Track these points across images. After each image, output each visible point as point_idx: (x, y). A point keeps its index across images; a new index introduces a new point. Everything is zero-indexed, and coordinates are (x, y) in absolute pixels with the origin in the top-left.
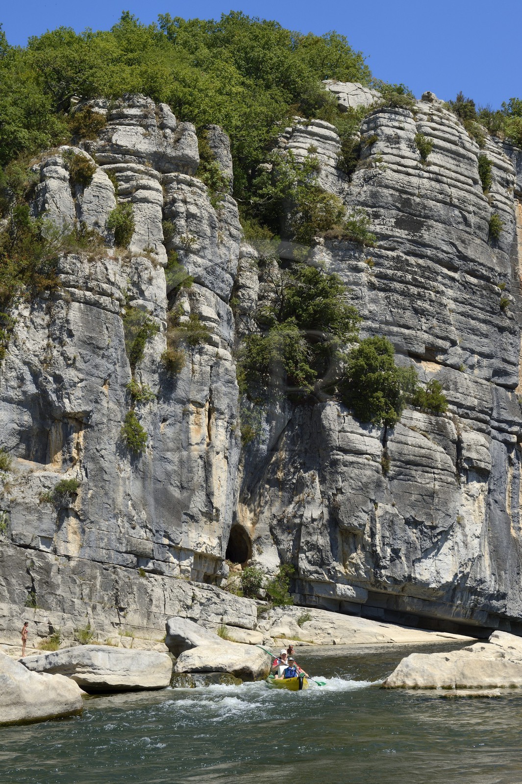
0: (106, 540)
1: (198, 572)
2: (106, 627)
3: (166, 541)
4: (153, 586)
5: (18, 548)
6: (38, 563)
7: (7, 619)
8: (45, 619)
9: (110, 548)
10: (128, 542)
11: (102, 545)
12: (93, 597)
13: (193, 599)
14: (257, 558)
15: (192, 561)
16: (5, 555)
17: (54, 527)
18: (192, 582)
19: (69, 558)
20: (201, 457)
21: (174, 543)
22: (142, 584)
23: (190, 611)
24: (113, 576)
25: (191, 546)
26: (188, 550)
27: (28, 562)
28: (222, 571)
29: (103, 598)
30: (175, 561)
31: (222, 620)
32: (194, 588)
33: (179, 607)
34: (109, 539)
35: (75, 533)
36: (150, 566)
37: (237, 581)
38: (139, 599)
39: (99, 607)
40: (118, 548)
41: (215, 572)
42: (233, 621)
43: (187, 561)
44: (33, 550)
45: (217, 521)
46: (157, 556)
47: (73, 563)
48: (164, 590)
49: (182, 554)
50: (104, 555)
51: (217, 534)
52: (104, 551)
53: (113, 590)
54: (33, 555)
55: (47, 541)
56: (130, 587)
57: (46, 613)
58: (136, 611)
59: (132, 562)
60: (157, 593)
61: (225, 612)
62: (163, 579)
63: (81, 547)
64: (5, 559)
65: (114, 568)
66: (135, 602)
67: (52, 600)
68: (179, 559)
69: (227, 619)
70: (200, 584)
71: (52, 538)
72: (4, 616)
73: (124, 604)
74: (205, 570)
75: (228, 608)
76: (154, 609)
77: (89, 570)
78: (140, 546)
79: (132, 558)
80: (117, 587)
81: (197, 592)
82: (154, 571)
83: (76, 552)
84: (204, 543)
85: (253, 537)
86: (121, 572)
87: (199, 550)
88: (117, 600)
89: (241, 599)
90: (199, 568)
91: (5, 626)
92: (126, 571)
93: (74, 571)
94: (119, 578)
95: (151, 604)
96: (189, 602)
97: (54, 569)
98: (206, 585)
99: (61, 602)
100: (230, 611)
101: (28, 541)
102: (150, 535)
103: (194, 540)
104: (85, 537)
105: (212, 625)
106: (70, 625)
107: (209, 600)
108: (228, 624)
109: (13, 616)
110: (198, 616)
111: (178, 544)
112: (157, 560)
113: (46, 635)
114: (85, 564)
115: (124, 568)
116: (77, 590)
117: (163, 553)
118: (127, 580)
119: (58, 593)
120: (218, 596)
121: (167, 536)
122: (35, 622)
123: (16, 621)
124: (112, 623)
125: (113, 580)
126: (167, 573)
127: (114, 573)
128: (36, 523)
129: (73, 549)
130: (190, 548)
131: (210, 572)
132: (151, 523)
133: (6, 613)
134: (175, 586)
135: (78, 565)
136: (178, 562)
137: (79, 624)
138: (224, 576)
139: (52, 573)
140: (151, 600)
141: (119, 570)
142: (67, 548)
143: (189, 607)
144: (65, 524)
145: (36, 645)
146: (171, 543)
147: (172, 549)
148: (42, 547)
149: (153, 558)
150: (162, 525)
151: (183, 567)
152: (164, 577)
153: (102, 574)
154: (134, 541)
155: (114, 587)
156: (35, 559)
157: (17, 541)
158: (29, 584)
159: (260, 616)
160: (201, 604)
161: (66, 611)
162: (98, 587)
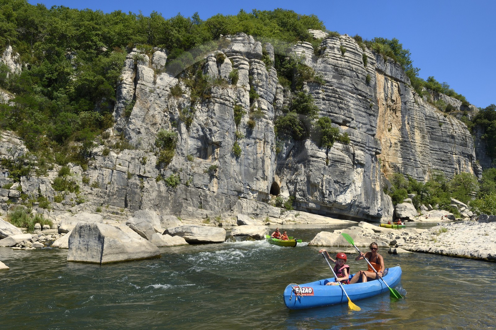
2: (226, 216)
3: (248, 187)
4: (243, 202)
5: (196, 188)
6: (203, 194)
7: (192, 212)
8: (205, 213)
9: (228, 189)
10: (234, 187)
11: (226, 188)
12: (222, 206)
13: (257, 207)
14: (281, 194)
15: (258, 194)
16: (191, 191)
17: (209, 181)
18: (257, 202)
19: (214, 192)
20: (261, 158)
21: (251, 188)
22: (239, 202)
24: (229, 199)
27: (200, 193)
28: (269, 198)
29: (225, 206)
30: (251, 194)
31: (267, 215)
33: (252, 210)
34: (228, 186)
35: (216, 184)
36: (242, 195)
37: (274, 201)
39: (224, 209)
40: (231, 189)
41: (266, 198)
42: (271, 215)
43: (256, 194)
44: (201, 189)
45: (267, 180)
46: (245, 192)
47: (215, 194)
48: (247, 204)
50: (226, 191)
51: (266, 185)
55: (206, 186)
56: (235, 203)
57: (205, 211)
58: (237, 211)
60: (245, 205)
61: (269, 212)
62: (246, 200)
63: (218, 188)
65: (229, 196)
66: (237, 208)
67: (207, 206)
68: (253, 193)
69: (269, 214)
70: (260, 202)
71: (208, 185)
73: (233, 209)
74: (262, 198)
76: (243, 210)
77: (221, 197)
78: (239, 189)
79: (236, 193)
81: (259, 205)
82: (244, 197)
84: (262, 188)
85: (280, 186)
86: (232, 197)
87: (260, 191)
88: (230, 207)
89: (274, 208)
90: (260, 197)
91: (191, 215)
92: (234, 197)
93: (216, 197)
94: (231, 199)
97: (209, 196)
98: (262, 203)
101: (199, 186)
102: (242, 185)
103: (258, 187)
104: (220, 185)
105: (264, 216)
106: (214, 215)
107: (263, 208)
108: (269, 216)
109: (194, 212)
110: (259, 213)
112: (245, 194)
113: (205, 218)
114: (219, 195)
116: (216, 203)
117: (247, 191)
118: (234, 200)
119: (209, 204)
120: (266, 206)
121: (248, 185)
122: (202, 214)
124: (229, 215)
126: (248, 198)
128: (202, 180)
129: (215, 189)
130: (257, 190)
131: (264, 198)
132: (243, 181)
133: (191, 210)
134: (251, 203)
135: (217, 195)
137: (217, 215)
138: (269, 200)
140: (242, 207)
142: (213, 189)
143: (256, 210)
144: (212, 181)
145: (202, 222)
147: (250, 190)
148: (204, 188)
149: (243, 193)
150: (247, 182)
151: (254, 196)
153: (225, 198)
154: (237, 187)
155: (229, 203)
156: (202, 192)
157: (196, 186)
158: (199, 201)
159: (282, 214)
160: (260, 209)
161: (212, 210)
162: (224, 202)
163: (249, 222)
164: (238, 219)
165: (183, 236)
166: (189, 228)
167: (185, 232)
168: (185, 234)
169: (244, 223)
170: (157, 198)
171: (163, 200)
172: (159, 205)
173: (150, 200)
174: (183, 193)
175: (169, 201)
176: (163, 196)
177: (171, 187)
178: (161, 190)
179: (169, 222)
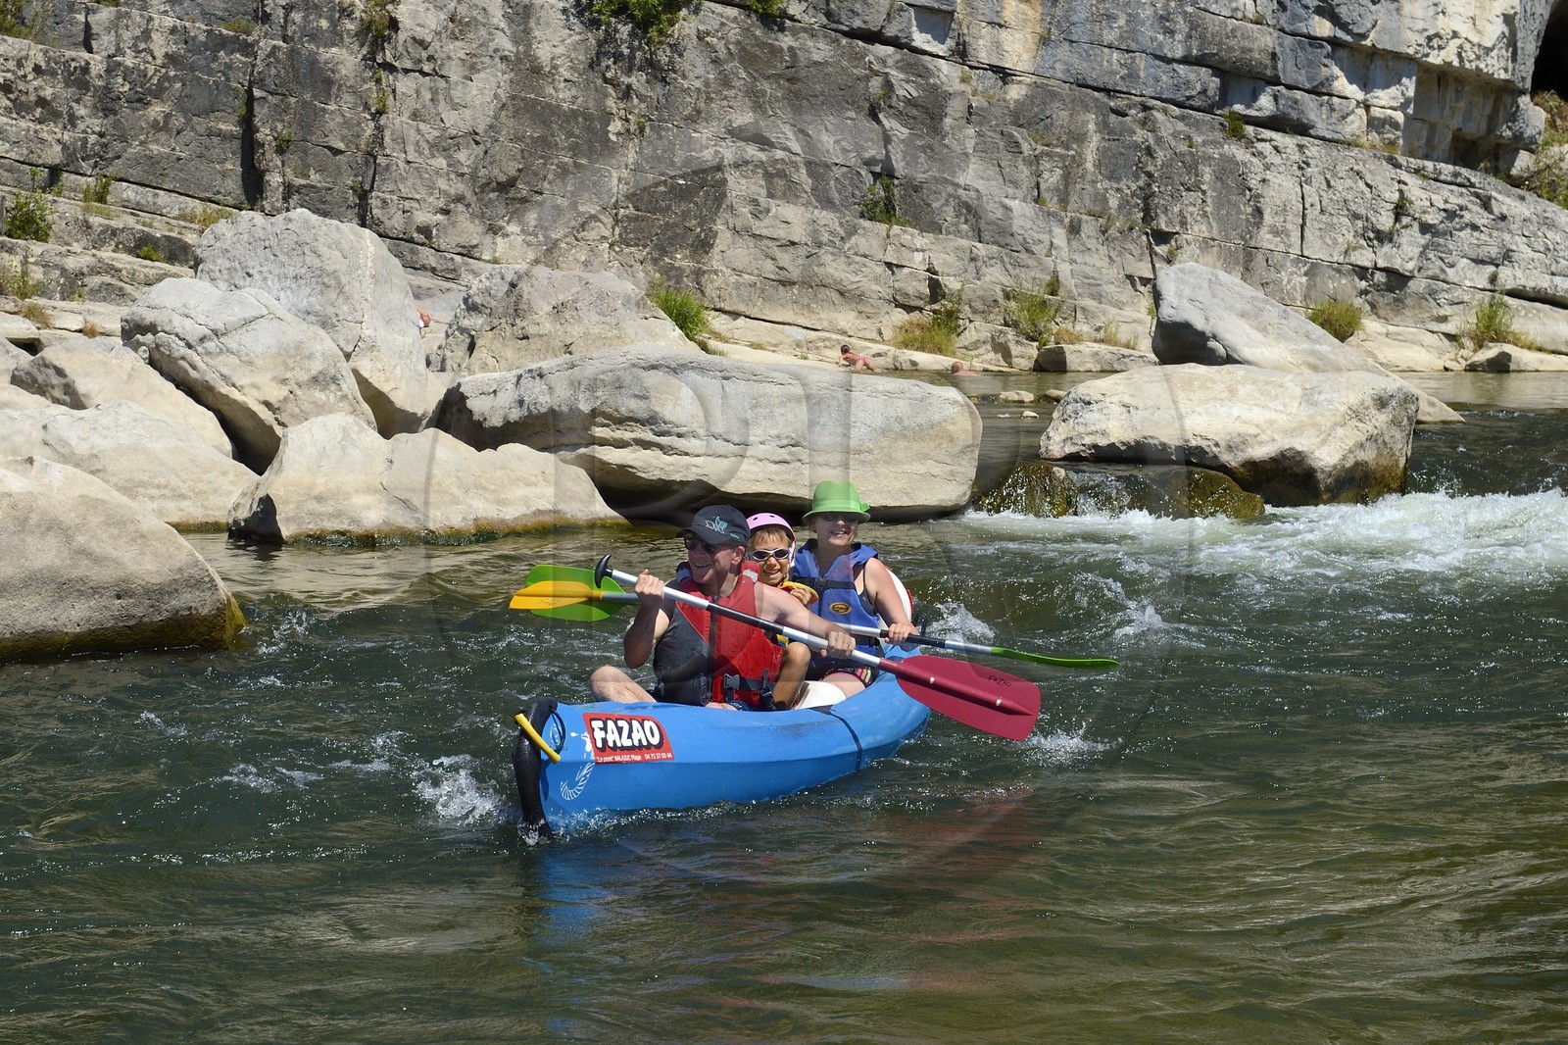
0: (1122, 22)
1: (1433, 127)
2: (1110, 289)
3: (1323, 28)
4: (1267, 167)
5: (844, 41)
6: (905, 88)
7: (802, 251)
8: (918, 257)
9: (1133, 46)
10: (1193, 26)
11: (1110, 36)
12: (1074, 198)
13: (1400, 210)
15: (1411, 93)
16: (803, 62)
18: (1402, 160)
19: (1004, 74)
21: (1349, 32)
22: (1231, 160)
23: (1387, 248)
24: (1140, 135)
25: (1410, 43)
26: (1398, 56)
27: (875, 84)
28: (1517, 126)
29: (1105, 200)
30: (1353, 91)
31: (1493, 279)
32: (1405, 176)
33: (1350, 237)
34: (1132, 19)
36: (1265, 104)
38: (1218, 206)
39: (1089, 227)
40: (1161, 45)
41: (1492, 125)
42: (1530, 284)
43: (1393, 91)
44: (890, 50)
46: (1287, 70)
47: (1015, 92)
48: (1304, 181)
49: (1378, 69)
50: (1116, 67)
52: (1116, 55)
53: (1137, 178)
54: (890, 62)
55: (938, 20)
56: (1192, 167)
57: (920, 241)
58: (1206, 244)
59: (1204, 92)
60: (1280, 188)
61: (1507, 256)
62: (1301, 147)
63: (1044, 41)
64: (803, 73)
65: (1146, 108)
66: (1205, 215)
67: (940, 199)
68: (1365, 86)
69: (1509, 277)
70: (1429, 165)
71: (951, 13)
72: (793, 244)
73: (1170, 222)
74: (1456, 123)
75: (1519, 244)
76: (1265, 238)
77: (1064, 114)
78: (1233, 43)
79: (1203, 80)
80: (1150, 168)
81: (1415, 188)
82: (1276, 123)
83: (1025, 57)
84: (1455, 35)
86: (1167, 122)
87: (1435, 59)
88: (1147, 210)
90: (1433, 116)
91: (795, 273)
92: (1182, 118)
93: (1019, 116)
94: (1159, 140)
95: (1258, 225)
96: (1385, 221)
97: (955, 109)
98: (1447, 169)
99: (970, 211)
100: (1523, 251)
101: (874, 20)
103: (1420, 25)
104: (1059, 12)
105: (1457, 294)
106: (995, 277)
107: (1451, 215)
108: (1513, 294)
109: (820, 245)
110: (1410, 266)
111: (1364, 36)
112: (1289, 87)
113: (921, 303)
114: (1053, 95)
115: (1177, 111)
116: (1024, 172)
117: (1310, 64)
118: (1183, 148)
119: (961, 180)
120: (1486, 204)
121: (1328, 11)
122: (889, 265)
123: (827, 258)
124: (1130, 277)
125: (1136, 146)
126: (1321, 129)
127: (1143, 124)
129: (1017, 49)
130: (1404, 49)
131: (1475, 128)
133: (798, 233)
134: (1342, 170)
135: (1030, 98)
136: (1360, 95)
137: (1023, 274)
138: (1522, 143)
139: (948, 121)
140: (1259, 212)
141: (1159, 116)
142: (997, 45)
143: (1383, 237)
145: (888, 334)
146: (1340, 34)
147: (1343, 53)
148: (920, 40)
149: (1275, 81)
151: (1376, 112)
152: (1305, 140)
153: (1104, 127)
154: (1212, 24)
155: (1141, 168)
156: (896, 75)
157: (844, 18)
158: (873, 151)
160: (1425, 228)
161: (986, 236)
162: (1089, 166)
163: (1258, 336)
164: (1167, 312)
165: (577, 446)
166: (627, 379)
167: (594, 413)
168: (599, 432)
169: (1212, 344)
170: (508, 124)
171: (561, 138)
172: (523, 189)
173: (445, 145)
174: (725, 82)
175: (610, 152)
176: (554, 110)
177: (624, 30)
178: (544, 53)
179: (575, 331)
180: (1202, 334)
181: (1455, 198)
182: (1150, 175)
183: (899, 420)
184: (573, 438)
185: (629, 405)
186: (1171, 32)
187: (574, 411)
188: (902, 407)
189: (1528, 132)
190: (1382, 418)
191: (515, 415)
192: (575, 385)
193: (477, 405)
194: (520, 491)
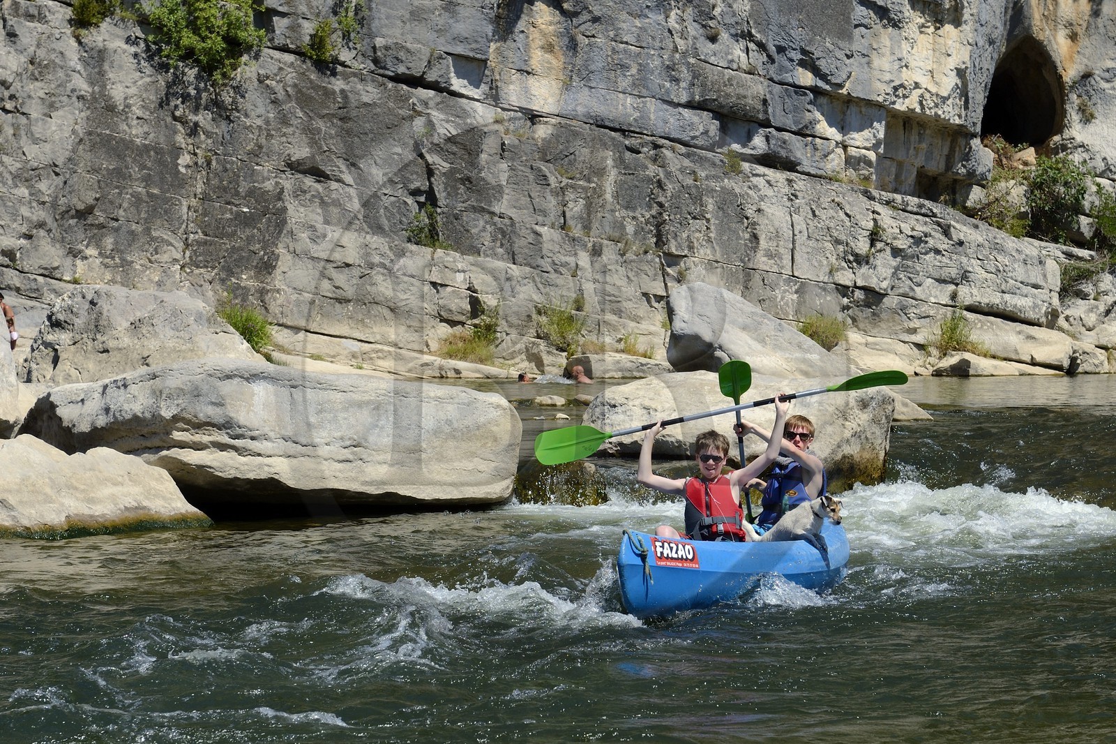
0: (634, 71)
1: (900, 165)
2: (627, 305)
3: (806, 78)
4: (762, 199)
5: (390, 85)
6: (446, 127)
7: (356, 272)
8: (460, 277)
9: (645, 93)
10: (696, 76)
11: (624, 83)
12: (595, 225)
13: (874, 237)
14: (1077, 131)
15: (881, 135)
16: (353, 103)
17: (489, 29)
18: (875, 193)
19: (533, 117)
21: (828, 82)
22: (731, 192)
23: (864, 269)
24: (652, 170)
25: (879, 92)
26: (869, 103)
27: (420, 123)
28: (970, 165)
29: (623, 227)
30: (833, 133)
31: (954, 296)
32: (878, 208)
33: (833, 260)
34: (642, 68)
35: (549, 48)
36: (759, 143)
37: (1016, 194)
38: (720, 233)
39: (610, 250)
40: (668, 91)
41: (949, 165)
42: (985, 301)
43: (866, 133)
44: (431, 93)
45: (957, 22)
46: (777, 115)
47: (542, 132)
48: (793, 211)
49: (853, 114)
50: (630, 110)
51: (952, 63)
52: (629, 100)
53: (650, 207)
54: (431, 104)
55: (473, 67)
56: (698, 199)
57: (461, 263)
58: (711, 265)
59: (706, 132)
60: (775, 215)
61: (965, 276)
62: (790, 181)
63: (567, 86)
64: (354, 113)
65: (656, 146)
66: (709, 240)
67: (479, 226)
68: (843, 129)
69: (967, 294)
70: (898, 197)
71: (485, 61)
72: (348, 265)
73: (679, 246)
74: (919, 162)
75: (974, 266)
76: (761, 260)
77: (586, 151)
78: (729, 90)
79: (704, 124)
80: (661, 199)
81: (887, 218)
82: (768, 160)
83: (550, 100)
84: (917, 86)
85: (1070, 74)
86: (674, 159)
87: (901, 106)
88: (659, 236)
89: (1011, 243)
90: (901, 156)
91: (350, 292)
92: (688, 156)
93: (546, 153)
94: (668, 174)
95: (755, 249)
96: (862, 246)
97: (490, 146)
98: (913, 201)
99: (506, 235)
100: (978, 272)
101: (417, 69)
102: (758, 58)
103: (887, 77)
104: (579, 61)
105: (924, 309)
106: (528, 294)
107: (918, 241)
108: (970, 309)
109: (371, 266)
110: (885, 285)
111: (841, 86)
112: (779, 129)
113: (463, 318)
114: (576, 134)
115: (683, 149)
116: (551, 203)
117: (796, 109)
118: (689, 181)
119: (496, 209)
120: (946, 231)
121: (809, 63)
122: (434, 284)
123: (379, 278)
124: (645, 295)
125: (649, 180)
126: (806, 166)
127: (655, 160)
128: (440, 19)
129: (543, 93)
130: (874, 98)
131: (935, 166)
132: (764, 25)
133: (352, 256)
134: (825, 201)
135: (556, 137)
136: (839, 137)
137: (552, 292)
138: (974, 179)
139: (483, 156)
140: (755, 237)
141: (668, 153)
142: (526, 90)
143: (861, 260)
144: (521, 25)
145: (434, 346)
146: (821, 84)
147: (823, 100)
148: (457, 84)
149: (766, 124)
150: (797, 33)
151: (852, 151)
152: (793, 176)
153: (620, 162)
154: (712, 74)
155: (653, 198)
156: (437, 116)
157: (389, 65)
158: (419, 183)
159: (1071, 288)
160: (896, 252)
161: (519, 258)
162: (608, 197)
163: (758, 346)
164: (679, 326)
165: (159, 449)
166: (205, 388)
167: (176, 418)
168: (177, 435)
169: (718, 353)
170: (85, 157)
171: (135, 170)
172: (100, 216)
173: (27, 176)
174: (284, 120)
175: (180, 183)
176: (128, 144)
177: (191, 73)
178: (117, 93)
179: (152, 345)
180: (710, 345)
181: (920, 226)
182: (661, 205)
183: (449, 422)
184: (156, 442)
185: (206, 411)
186: (676, 81)
187: (156, 417)
188: (451, 410)
189: (980, 170)
190: (864, 417)
191: (102, 421)
192: (157, 394)
193: (66, 413)
194: (108, 491)
